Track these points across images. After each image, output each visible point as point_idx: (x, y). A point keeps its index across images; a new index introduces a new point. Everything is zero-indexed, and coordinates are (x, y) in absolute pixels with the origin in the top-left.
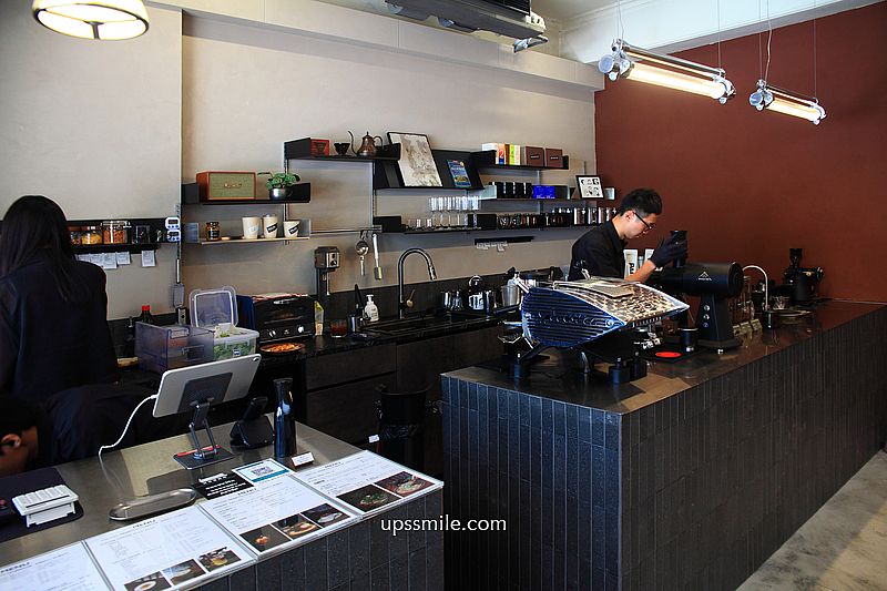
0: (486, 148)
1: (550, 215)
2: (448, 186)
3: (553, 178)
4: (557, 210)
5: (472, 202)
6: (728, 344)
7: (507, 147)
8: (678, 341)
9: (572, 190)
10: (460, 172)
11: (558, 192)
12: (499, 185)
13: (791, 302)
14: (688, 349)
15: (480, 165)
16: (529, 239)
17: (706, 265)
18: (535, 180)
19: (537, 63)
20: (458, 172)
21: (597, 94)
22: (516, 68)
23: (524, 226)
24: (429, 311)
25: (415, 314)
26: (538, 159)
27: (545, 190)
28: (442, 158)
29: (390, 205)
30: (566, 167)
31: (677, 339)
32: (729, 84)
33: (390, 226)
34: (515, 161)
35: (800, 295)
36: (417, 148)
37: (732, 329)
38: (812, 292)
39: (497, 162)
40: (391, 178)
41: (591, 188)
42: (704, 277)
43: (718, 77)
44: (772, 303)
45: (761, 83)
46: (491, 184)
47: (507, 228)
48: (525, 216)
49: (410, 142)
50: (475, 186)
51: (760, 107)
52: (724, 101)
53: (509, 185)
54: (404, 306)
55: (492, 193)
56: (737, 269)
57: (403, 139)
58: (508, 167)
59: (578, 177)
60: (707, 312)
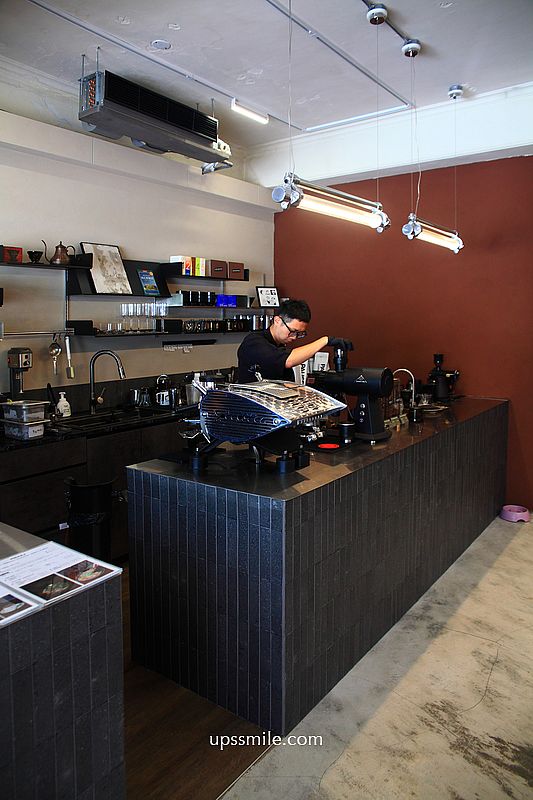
0: (174, 259)
1: (232, 321)
2: (138, 293)
3: (235, 288)
4: (238, 317)
5: (160, 308)
6: (380, 436)
7: (194, 260)
8: (337, 435)
9: (252, 299)
10: (149, 281)
11: (239, 301)
12: (186, 294)
13: (434, 400)
14: (346, 441)
15: (167, 274)
16: (213, 342)
17: (364, 370)
18: (219, 289)
19: (223, 185)
20: (148, 281)
21: (277, 215)
22: (204, 189)
23: (208, 331)
24: (119, 407)
25: (105, 409)
26: (221, 271)
27: (227, 299)
28: (133, 268)
29: (83, 309)
30: (246, 278)
31: (337, 433)
32: (385, 216)
33: (82, 330)
34: (201, 272)
35: (441, 393)
36: (109, 259)
37: (384, 424)
38: (450, 391)
39: (184, 273)
40: (84, 285)
41: (269, 298)
42: (361, 379)
43: (377, 210)
44: (418, 400)
45: (411, 217)
46: (178, 292)
47: (194, 332)
48: (209, 322)
49: (102, 252)
50: (164, 294)
51: (411, 237)
52: (381, 230)
53: (195, 294)
54: (96, 401)
55: (178, 301)
56: (388, 374)
57: (95, 249)
58: (194, 277)
59: (257, 288)
60: (363, 409)
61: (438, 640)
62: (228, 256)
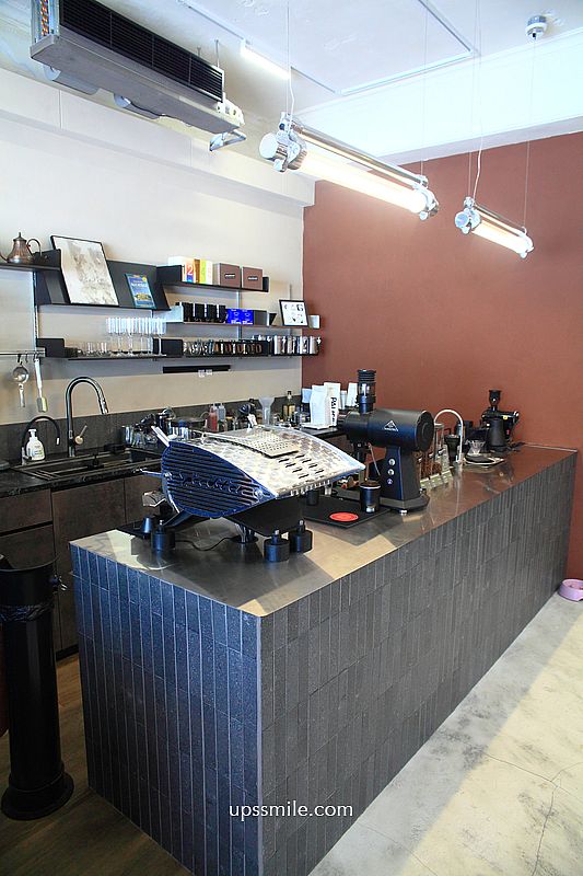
0: (171, 262)
1: (248, 342)
2: (126, 303)
3: (253, 301)
4: (256, 337)
5: (157, 324)
6: (412, 503)
7: (197, 262)
8: (358, 499)
9: (273, 316)
10: (142, 289)
11: (255, 317)
12: (187, 307)
13: (487, 448)
14: (368, 510)
15: (165, 281)
16: (226, 368)
17: (394, 413)
18: (232, 301)
19: (235, 165)
20: (139, 289)
21: (307, 210)
22: (211, 170)
23: (217, 354)
24: (106, 448)
25: (84, 451)
26: (233, 278)
27: (241, 315)
28: (120, 272)
29: (58, 324)
30: (265, 289)
31: (356, 496)
32: (431, 196)
33: (55, 351)
34: (207, 279)
35: (496, 439)
36: (88, 258)
37: (418, 485)
38: (507, 437)
39: (184, 279)
40: (55, 293)
41: (294, 315)
42: (391, 426)
43: (420, 186)
44: (466, 449)
45: (469, 201)
46: (178, 304)
47: (201, 355)
48: (219, 343)
49: (79, 250)
50: (161, 305)
51: (466, 230)
52: (424, 216)
53: (200, 307)
54: (72, 443)
55: (177, 315)
56: (427, 418)
57: (70, 245)
58: (199, 285)
59: (280, 301)
60: (392, 467)
61: (476, 773)
62: (242, 259)
